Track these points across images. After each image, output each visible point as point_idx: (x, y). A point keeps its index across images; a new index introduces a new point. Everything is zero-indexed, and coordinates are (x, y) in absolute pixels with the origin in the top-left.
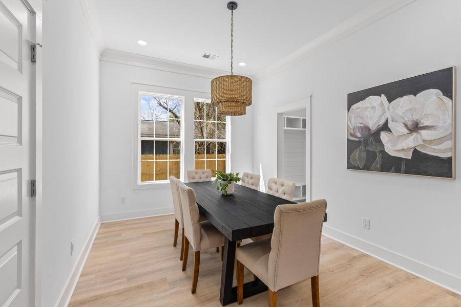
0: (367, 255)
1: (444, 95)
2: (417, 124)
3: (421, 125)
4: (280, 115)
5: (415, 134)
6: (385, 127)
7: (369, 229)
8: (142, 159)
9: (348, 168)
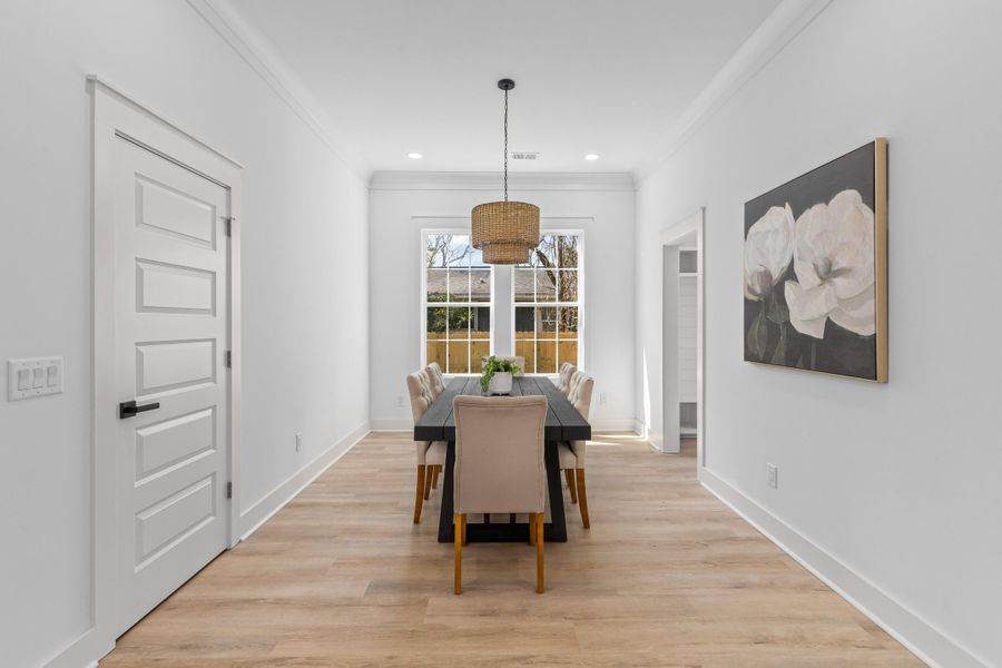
0: (768, 539)
1: (864, 201)
2: (830, 265)
3: (835, 268)
4: (667, 249)
5: (827, 286)
6: (790, 274)
7: (776, 487)
8: (428, 338)
9: (746, 359)
